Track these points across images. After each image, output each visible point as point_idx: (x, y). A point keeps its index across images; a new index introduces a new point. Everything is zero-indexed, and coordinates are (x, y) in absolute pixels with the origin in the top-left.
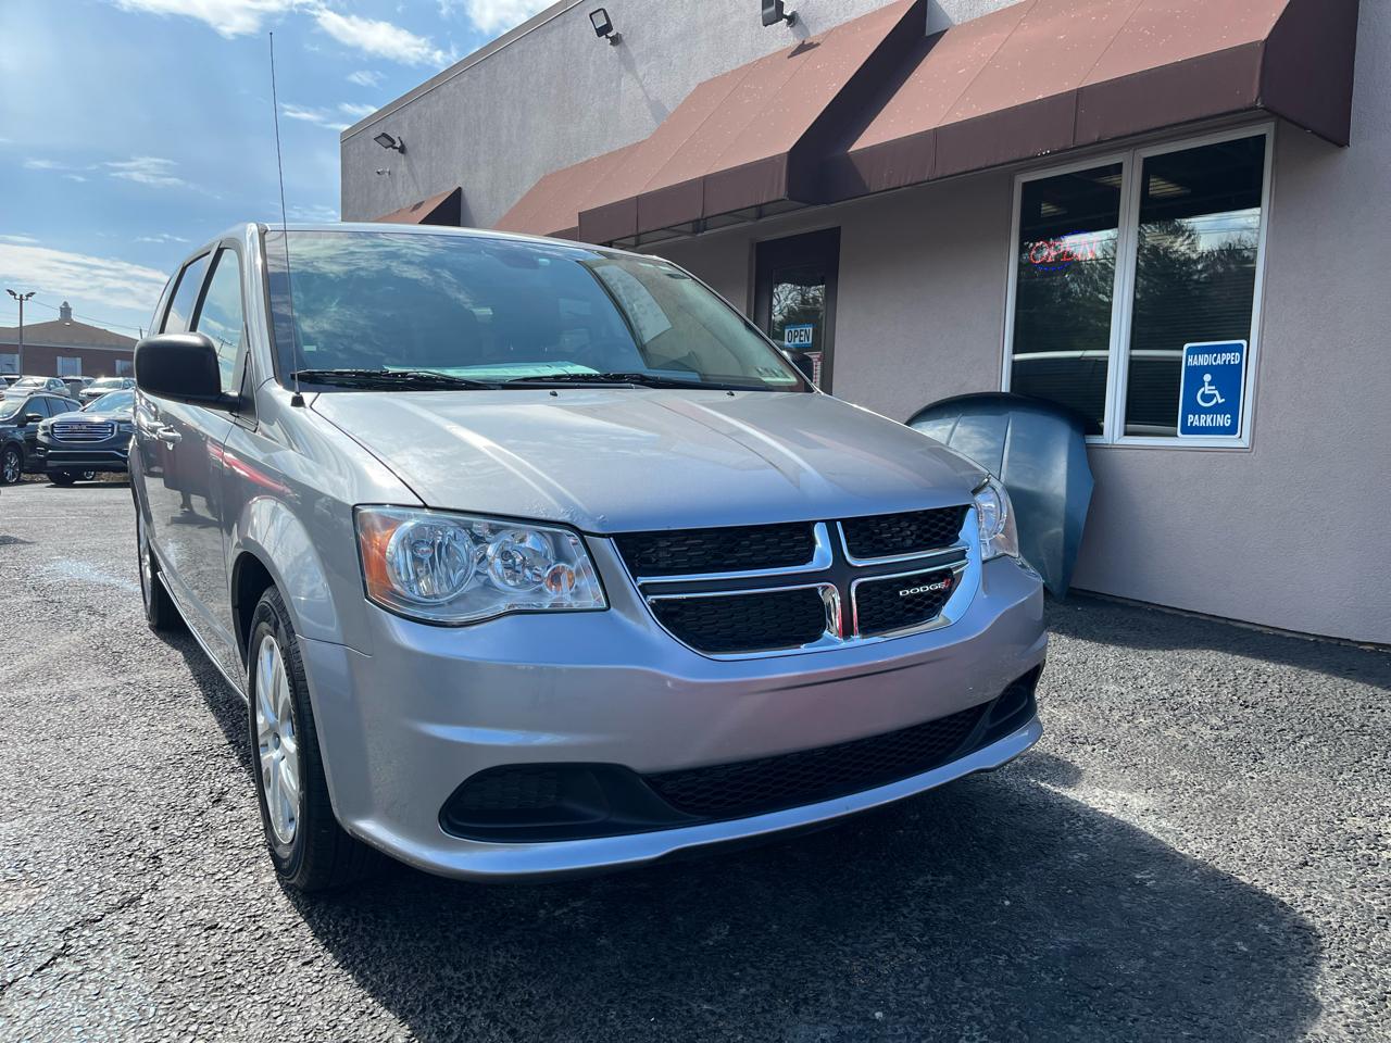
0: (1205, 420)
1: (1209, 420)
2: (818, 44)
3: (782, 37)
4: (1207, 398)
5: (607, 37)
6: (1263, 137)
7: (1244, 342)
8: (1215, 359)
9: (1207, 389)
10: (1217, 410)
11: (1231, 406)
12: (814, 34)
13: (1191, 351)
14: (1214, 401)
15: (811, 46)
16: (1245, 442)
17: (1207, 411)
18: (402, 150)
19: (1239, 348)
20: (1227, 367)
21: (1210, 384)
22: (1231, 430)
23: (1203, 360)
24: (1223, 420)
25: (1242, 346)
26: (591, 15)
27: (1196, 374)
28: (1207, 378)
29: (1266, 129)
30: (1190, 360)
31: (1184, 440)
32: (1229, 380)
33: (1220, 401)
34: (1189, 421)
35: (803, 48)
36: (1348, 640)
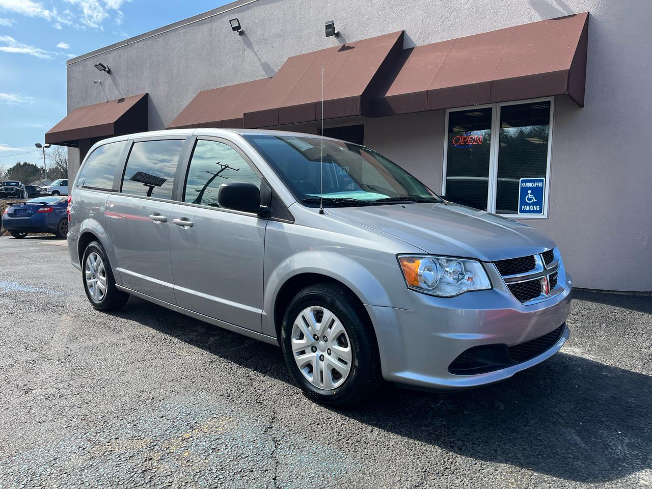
0: (529, 208)
1: (531, 208)
2: (353, 48)
3: (333, 42)
4: (530, 199)
5: (238, 32)
6: (550, 102)
7: (544, 179)
8: (533, 185)
9: (530, 196)
10: (534, 204)
11: (539, 202)
12: (349, 42)
13: (523, 181)
14: (533, 201)
15: (349, 48)
16: (545, 216)
17: (530, 204)
18: (109, 72)
19: (542, 181)
20: (537, 188)
21: (531, 194)
22: (540, 212)
23: (527, 185)
24: (536, 208)
25: (543, 180)
26: (230, 21)
27: (525, 190)
28: (530, 192)
29: (552, 99)
30: (522, 185)
31: (520, 215)
32: (538, 192)
33: (535, 201)
34: (523, 208)
35: (344, 48)
36: (587, 289)
